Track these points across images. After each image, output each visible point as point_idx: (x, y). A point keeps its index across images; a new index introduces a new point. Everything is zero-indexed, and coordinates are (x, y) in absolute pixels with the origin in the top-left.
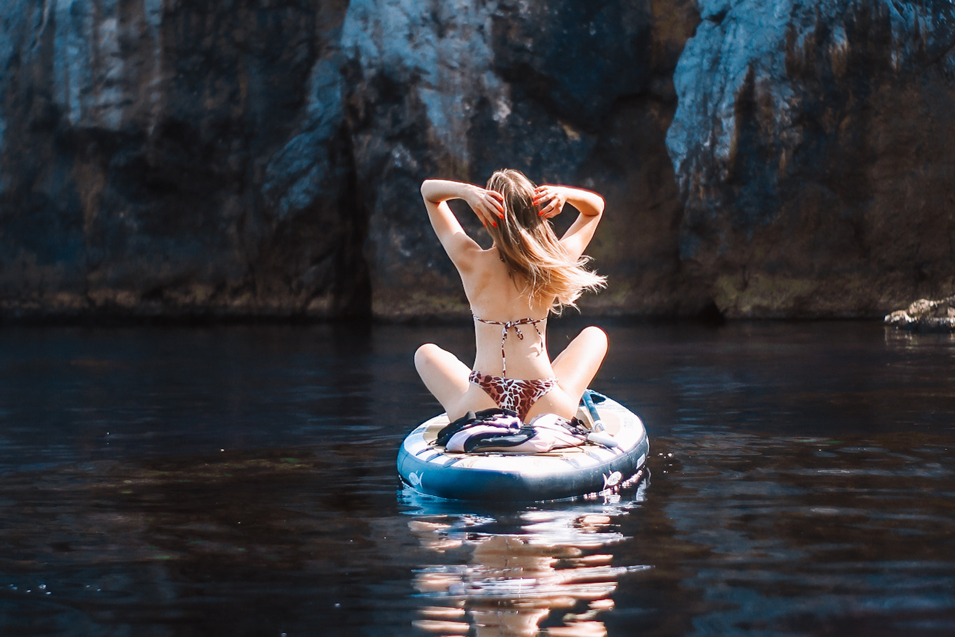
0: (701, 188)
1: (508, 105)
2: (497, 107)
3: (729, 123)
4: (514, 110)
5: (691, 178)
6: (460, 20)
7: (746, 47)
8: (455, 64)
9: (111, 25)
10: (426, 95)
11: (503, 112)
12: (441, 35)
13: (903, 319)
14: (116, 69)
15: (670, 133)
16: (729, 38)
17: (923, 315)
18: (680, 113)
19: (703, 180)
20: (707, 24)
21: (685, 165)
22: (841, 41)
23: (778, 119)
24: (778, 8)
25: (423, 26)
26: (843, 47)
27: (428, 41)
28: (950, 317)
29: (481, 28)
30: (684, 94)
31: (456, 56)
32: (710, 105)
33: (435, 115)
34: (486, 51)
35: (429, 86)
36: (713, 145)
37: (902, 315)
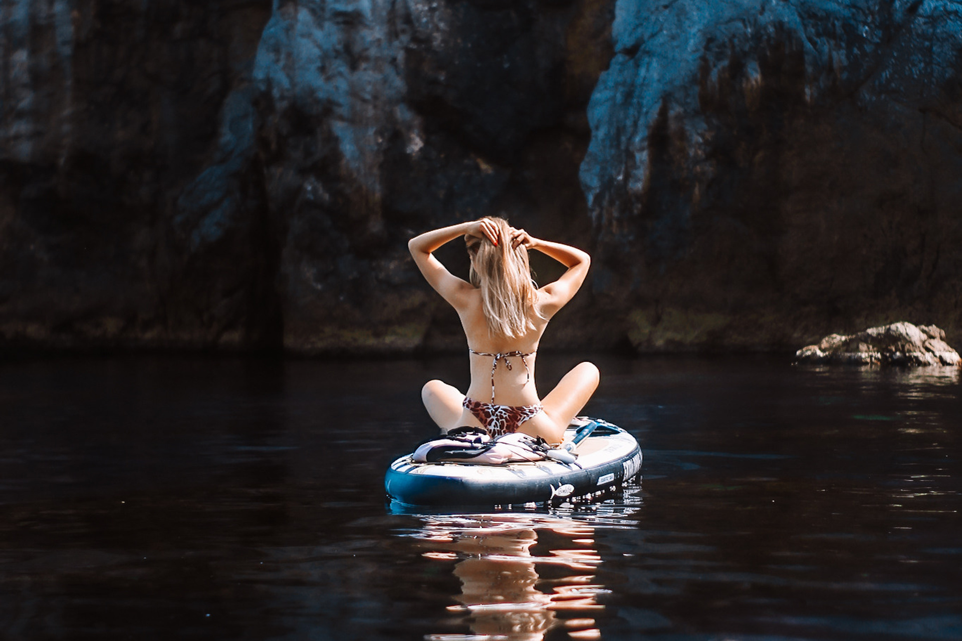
0: (615, 223)
1: (421, 138)
2: (410, 140)
3: (643, 157)
4: (427, 142)
5: (604, 212)
6: (373, 52)
7: (659, 81)
8: (368, 97)
9: (21, 56)
10: (338, 127)
11: (416, 145)
12: (354, 67)
13: (814, 354)
14: (26, 100)
15: (583, 166)
16: (643, 72)
17: (835, 350)
18: (593, 147)
19: (616, 214)
20: (620, 58)
21: (598, 198)
22: (755, 75)
23: (692, 152)
24: (692, 42)
25: (336, 58)
26: (756, 81)
27: (340, 74)
28: (862, 352)
29: (394, 61)
30: (597, 128)
31: (369, 88)
32: (623, 139)
33: (348, 148)
34: (399, 83)
35: (341, 118)
36: (627, 177)
37: (814, 350)
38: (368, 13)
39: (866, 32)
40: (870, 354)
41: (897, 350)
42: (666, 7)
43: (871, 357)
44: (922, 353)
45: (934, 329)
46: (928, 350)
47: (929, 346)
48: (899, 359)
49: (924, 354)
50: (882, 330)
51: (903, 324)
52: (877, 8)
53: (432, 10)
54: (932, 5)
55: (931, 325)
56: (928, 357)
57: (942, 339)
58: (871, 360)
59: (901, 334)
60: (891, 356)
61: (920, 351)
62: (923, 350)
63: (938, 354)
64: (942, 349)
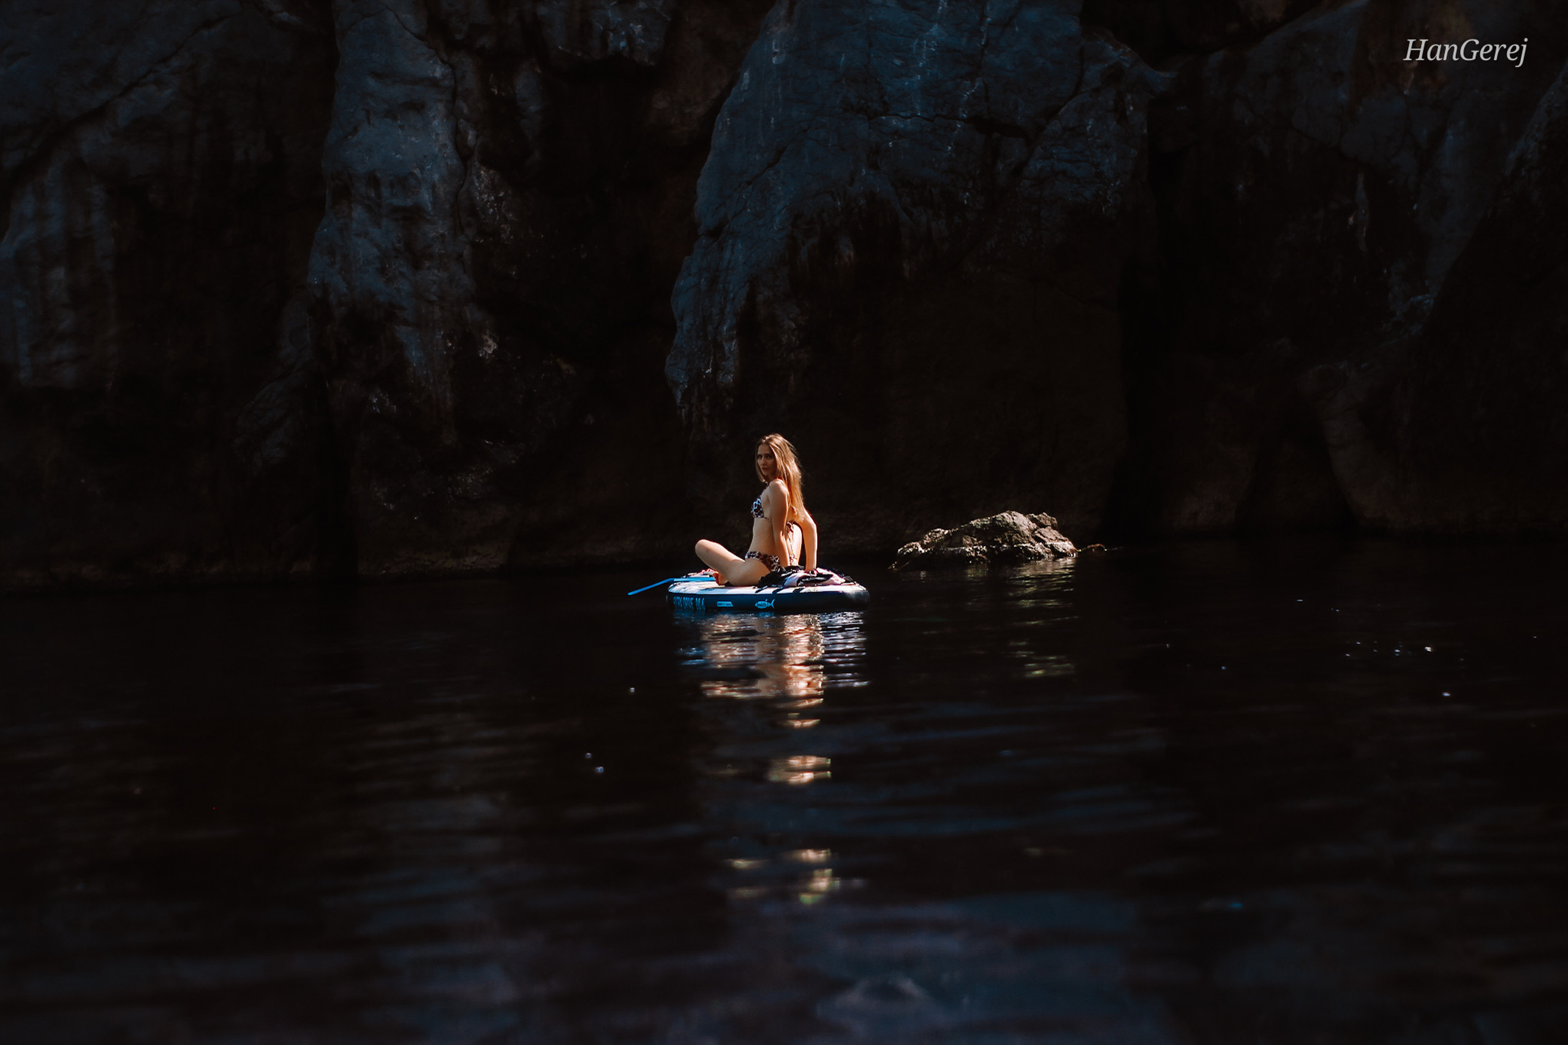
0: (705, 420)
1: (494, 341)
2: (483, 343)
3: (732, 346)
4: (500, 344)
5: (693, 409)
6: (437, 249)
7: (745, 263)
8: (434, 298)
9: (59, 274)
10: (403, 333)
11: (490, 347)
12: (416, 265)
13: (916, 551)
14: (67, 322)
15: (668, 361)
16: (727, 255)
17: (936, 545)
18: (678, 339)
19: (706, 411)
20: (704, 241)
21: (686, 394)
22: (847, 252)
23: (784, 340)
24: (777, 220)
25: (396, 257)
26: (849, 258)
27: (402, 274)
28: (965, 546)
29: (460, 256)
30: (682, 319)
31: (434, 288)
32: (710, 328)
33: (414, 355)
34: (466, 280)
35: (406, 323)
36: (714, 372)
37: (916, 546)
38: (429, 207)
39: (967, 199)
40: (975, 547)
41: (1004, 542)
42: (749, 183)
43: (976, 550)
44: (1032, 544)
45: (1044, 517)
46: (1038, 540)
47: (1039, 535)
48: (1007, 551)
49: (1034, 545)
50: (987, 521)
51: (1010, 514)
52: (978, 172)
53: (498, 200)
54: (1038, 166)
55: (1041, 513)
56: (1038, 547)
57: (1054, 527)
58: (976, 554)
59: (1008, 524)
60: (997, 549)
61: (1030, 542)
62: (1032, 540)
63: (1049, 543)
64: (1054, 538)
